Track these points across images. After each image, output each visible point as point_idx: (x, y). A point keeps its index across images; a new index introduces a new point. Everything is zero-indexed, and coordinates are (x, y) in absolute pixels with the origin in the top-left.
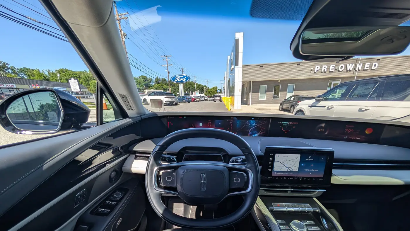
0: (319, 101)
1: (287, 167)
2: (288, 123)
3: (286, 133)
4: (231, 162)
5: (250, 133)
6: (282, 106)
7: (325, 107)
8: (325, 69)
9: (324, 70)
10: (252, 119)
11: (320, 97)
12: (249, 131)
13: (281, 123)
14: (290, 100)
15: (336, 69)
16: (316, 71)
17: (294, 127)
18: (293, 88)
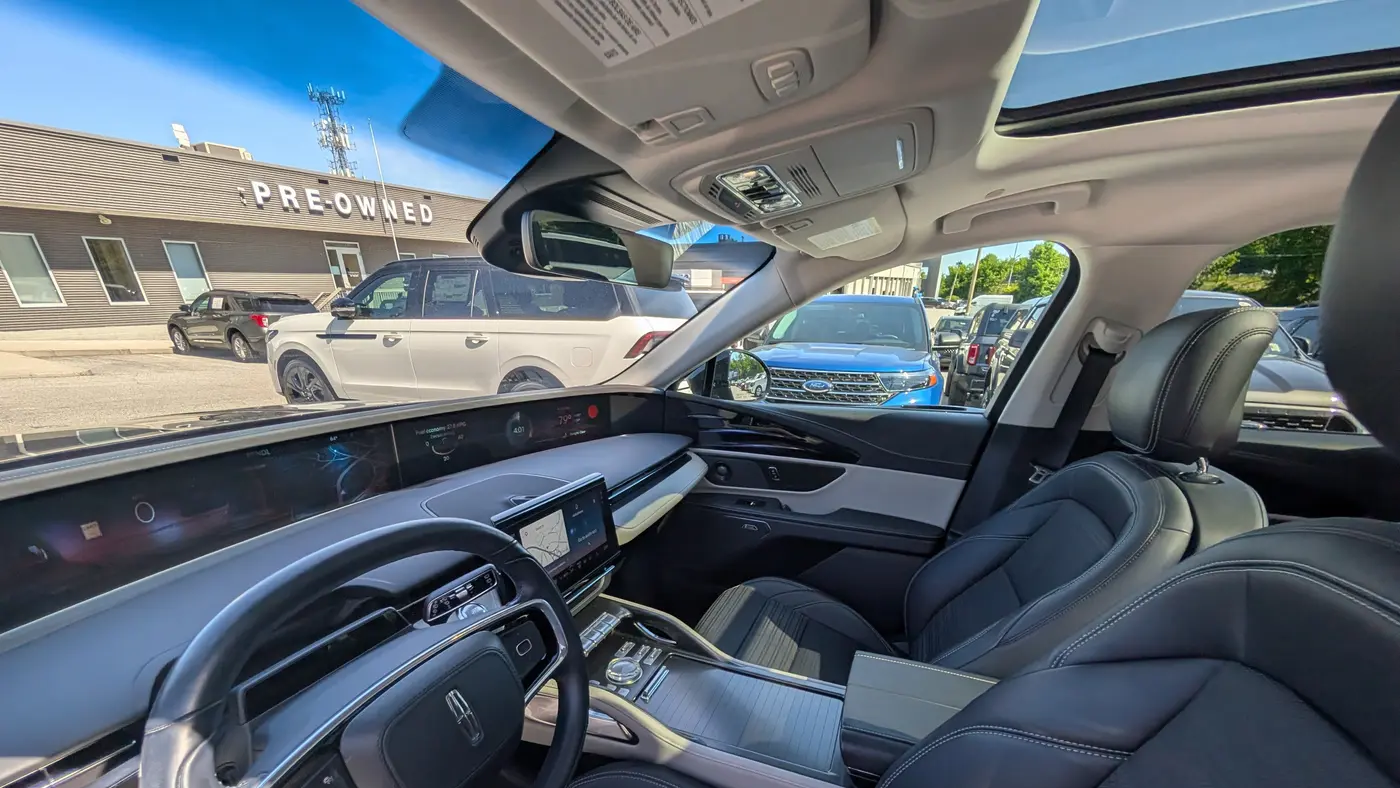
0: (347, 317)
1: (550, 553)
2: (444, 428)
3: (446, 459)
4: (432, 613)
5: (343, 492)
6: (185, 338)
7: (374, 337)
8: (292, 197)
9: (290, 202)
10: (331, 439)
11: (343, 306)
12: (336, 489)
13: (422, 432)
14: (210, 310)
15: (328, 206)
16: (260, 201)
17: (459, 438)
18: (195, 259)
